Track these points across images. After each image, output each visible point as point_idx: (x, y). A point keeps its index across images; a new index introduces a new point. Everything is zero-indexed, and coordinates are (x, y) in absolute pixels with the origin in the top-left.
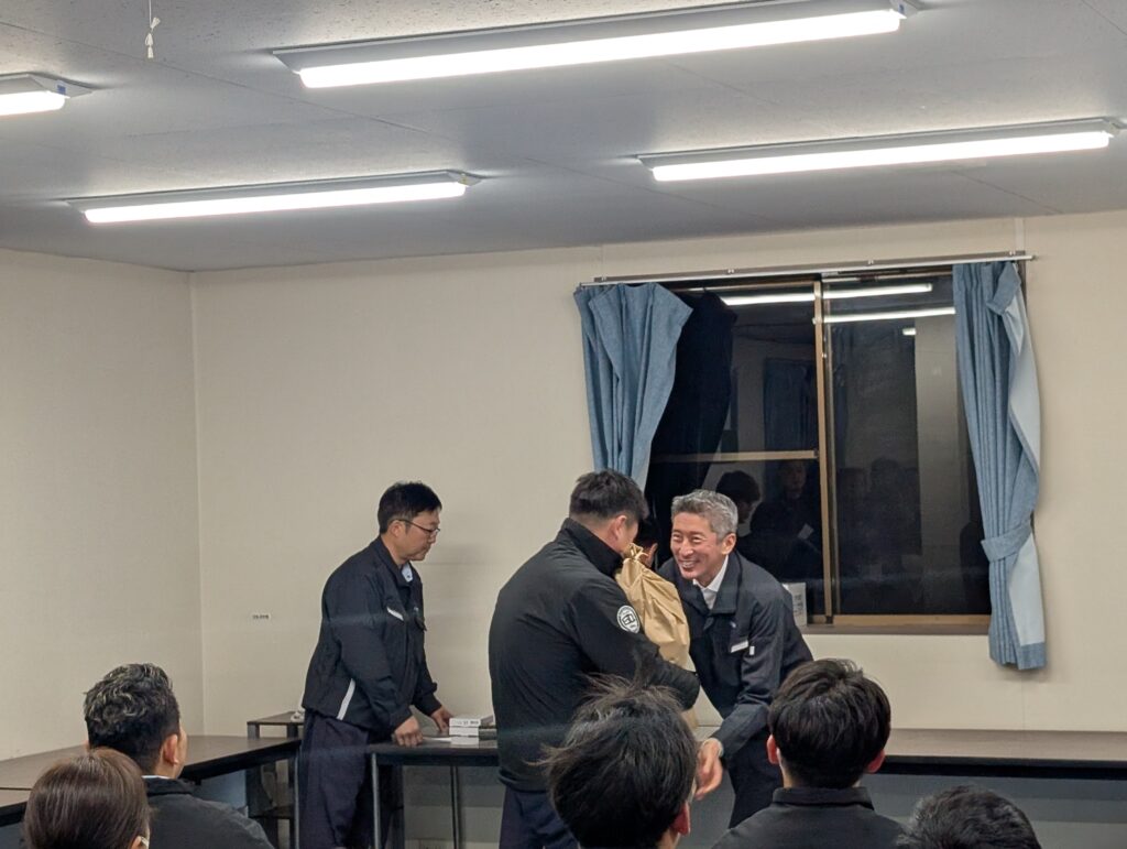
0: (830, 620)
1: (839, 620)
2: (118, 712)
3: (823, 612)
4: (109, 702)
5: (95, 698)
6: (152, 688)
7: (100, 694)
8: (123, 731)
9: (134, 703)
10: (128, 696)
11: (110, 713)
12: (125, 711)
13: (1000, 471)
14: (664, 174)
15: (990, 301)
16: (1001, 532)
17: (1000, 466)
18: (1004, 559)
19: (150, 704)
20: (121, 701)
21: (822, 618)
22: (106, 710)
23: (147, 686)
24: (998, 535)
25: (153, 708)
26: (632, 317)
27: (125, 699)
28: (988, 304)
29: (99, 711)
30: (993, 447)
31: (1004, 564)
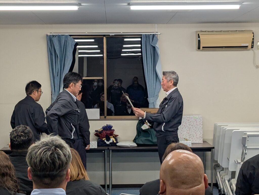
0: (105, 117)
1: (108, 117)
2: (20, 138)
3: (104, 115)
4: (18, 135)
5: (13, 134)
6: (28, 132)
7: (15, 133)
8: (21, 143)
9: (24, 136)
10: (23, 134)
11: (18, 138)
12: (22, 138)
13: (153, 82)
14: (133, 8)
15: (151, 43)
16: (152, 96)
17: (153, 81)
18: (153, 103)
19: (28, 136)
20: (20, 135)
21: (103, 117)
22: (17, 137)
23: (27, 131)
24: (152, 97)
25: (29, 137)
26: (61, 43)
27: (22, 135)
28: (151, 44)
29: (15, 137)
30: (151, 77)
31: (153, 104)
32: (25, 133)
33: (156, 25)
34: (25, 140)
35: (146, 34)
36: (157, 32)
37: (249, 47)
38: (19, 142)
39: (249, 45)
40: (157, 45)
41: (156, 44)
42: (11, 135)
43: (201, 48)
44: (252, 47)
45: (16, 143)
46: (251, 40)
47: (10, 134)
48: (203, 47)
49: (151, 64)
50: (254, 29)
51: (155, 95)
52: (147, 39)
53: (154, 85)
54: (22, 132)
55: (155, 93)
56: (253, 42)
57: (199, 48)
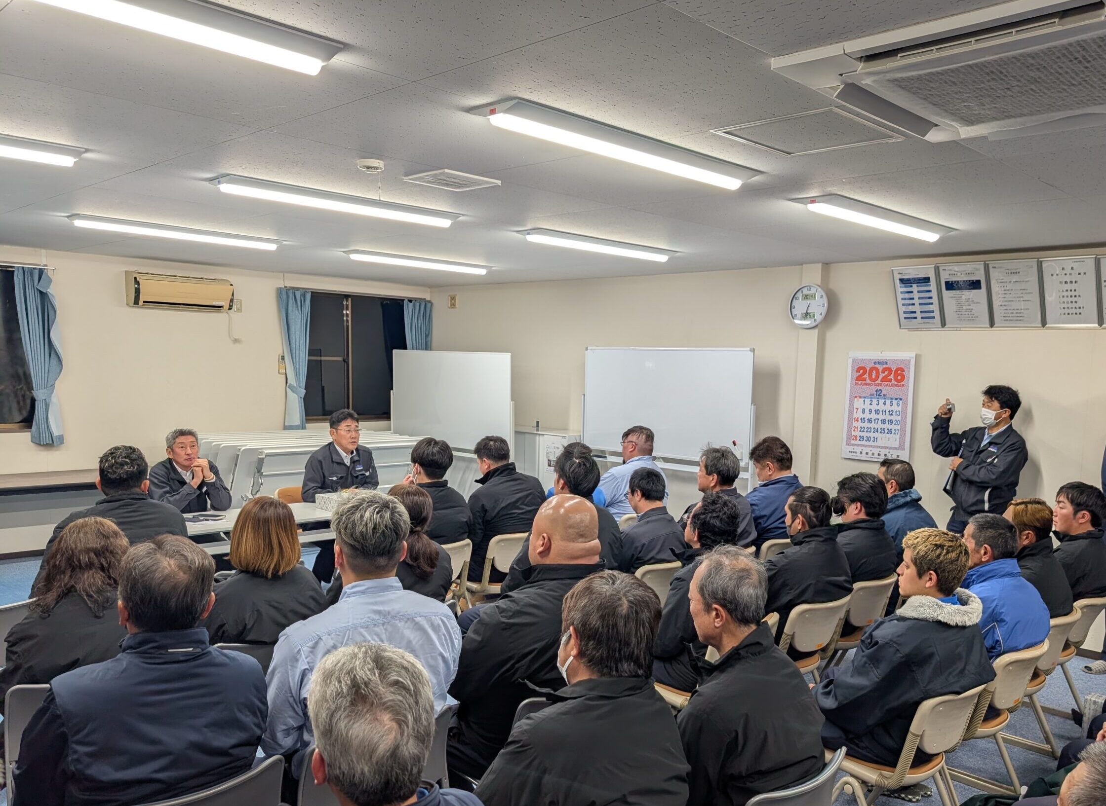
2: (122, 468)
5: (106, 461)
7: (110, 458)
8: (124, 476)
9: (131, 464)
10: (127, 460)
11: (117, 468)
12: (126, 468)
15: (35, 284)
16: (43, 387)
17: (42, 358)
19: (139, 466)
24: (41, 389)
28: (37, 287)
30: (39, 350)
31: (46, 402)
32: (133, 460)
33: (43, 251)
34: (132, 472)
35: (23, 268)
36: (46, 266)
37: (225, 308)
38: (120, 474)
39: (226, 304)
40: (51, 291)
41: (48, 287)
42: (101, 462)
43: (141, 303)
44: (230, 309)
45: (114, 476)
46: (230, 297)
47: (99, 460)
48: (144, 302)
49: (37, 325)
50: (231, 279)
51: (49, 385)
52: (26, 276)
53: (47, 365)
54: (125, 457)
55: (49, 380)
56: (232, 301)
57: (136, 302)
